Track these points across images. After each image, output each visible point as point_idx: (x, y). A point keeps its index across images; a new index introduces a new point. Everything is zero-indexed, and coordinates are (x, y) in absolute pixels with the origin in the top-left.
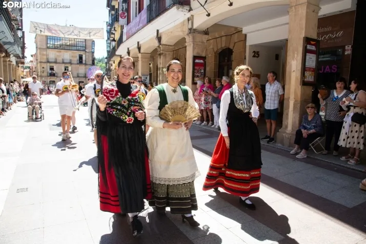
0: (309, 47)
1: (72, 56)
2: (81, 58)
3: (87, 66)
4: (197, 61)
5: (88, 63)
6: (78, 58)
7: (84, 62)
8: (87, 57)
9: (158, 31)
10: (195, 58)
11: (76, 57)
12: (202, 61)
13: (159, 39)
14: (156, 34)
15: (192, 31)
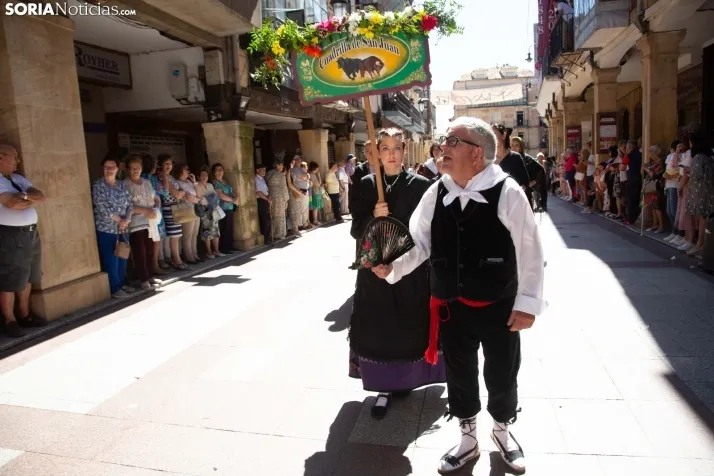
0: (603, 120)
1: (506, 116)
2: (520, 116)
3: (530, 130)
4: (570, 131)
5: (532, 123)
6: (515, 117)
7: (525, 123)
8: (530, 114)
9: (554, 94)
10: (568, 128)
11: (512, 116)
12: (576, 131)
13: (555, 103)
14: (551, 99)
15: (566, 100)
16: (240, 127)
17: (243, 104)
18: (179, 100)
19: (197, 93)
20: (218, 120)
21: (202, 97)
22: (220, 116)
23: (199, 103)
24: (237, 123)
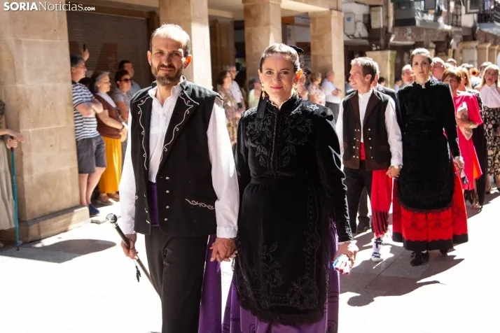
16: (391, 55)
17: (392, 40)
18: (348, 36)
19: (361, 31)
20: (377, 50)
21: (365, 33)
22: (378, 47)
23: (364, 38)
24: (389, 52)
